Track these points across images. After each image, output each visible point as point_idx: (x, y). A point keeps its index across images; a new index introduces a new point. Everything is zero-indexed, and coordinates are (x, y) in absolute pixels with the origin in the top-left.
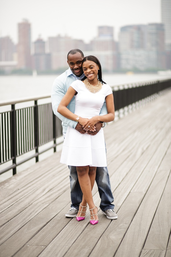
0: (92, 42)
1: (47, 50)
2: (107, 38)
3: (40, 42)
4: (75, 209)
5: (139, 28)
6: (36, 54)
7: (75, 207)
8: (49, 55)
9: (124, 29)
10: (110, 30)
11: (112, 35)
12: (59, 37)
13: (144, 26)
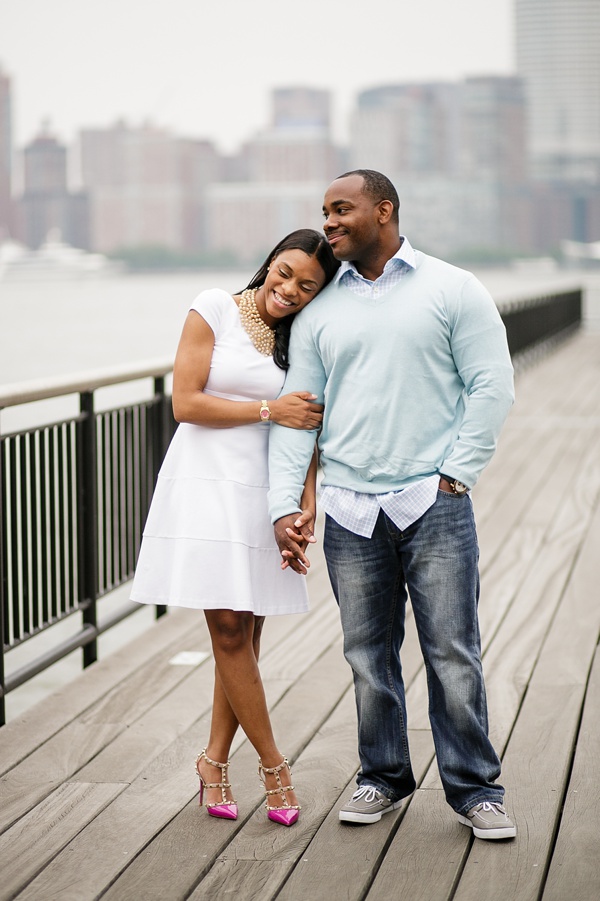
0: (248, 149)
1: (75, 181)
2: (308, 133)
3: (46, 148)
4: (373, 789)
5: (427, 95)
6: (30, 196)
7: (375, 785)
8: (82, 199)
9: (370, 98)
10: (318, 100)
11: (325, 122)
12: (120, 129)
13: (448, 87)
